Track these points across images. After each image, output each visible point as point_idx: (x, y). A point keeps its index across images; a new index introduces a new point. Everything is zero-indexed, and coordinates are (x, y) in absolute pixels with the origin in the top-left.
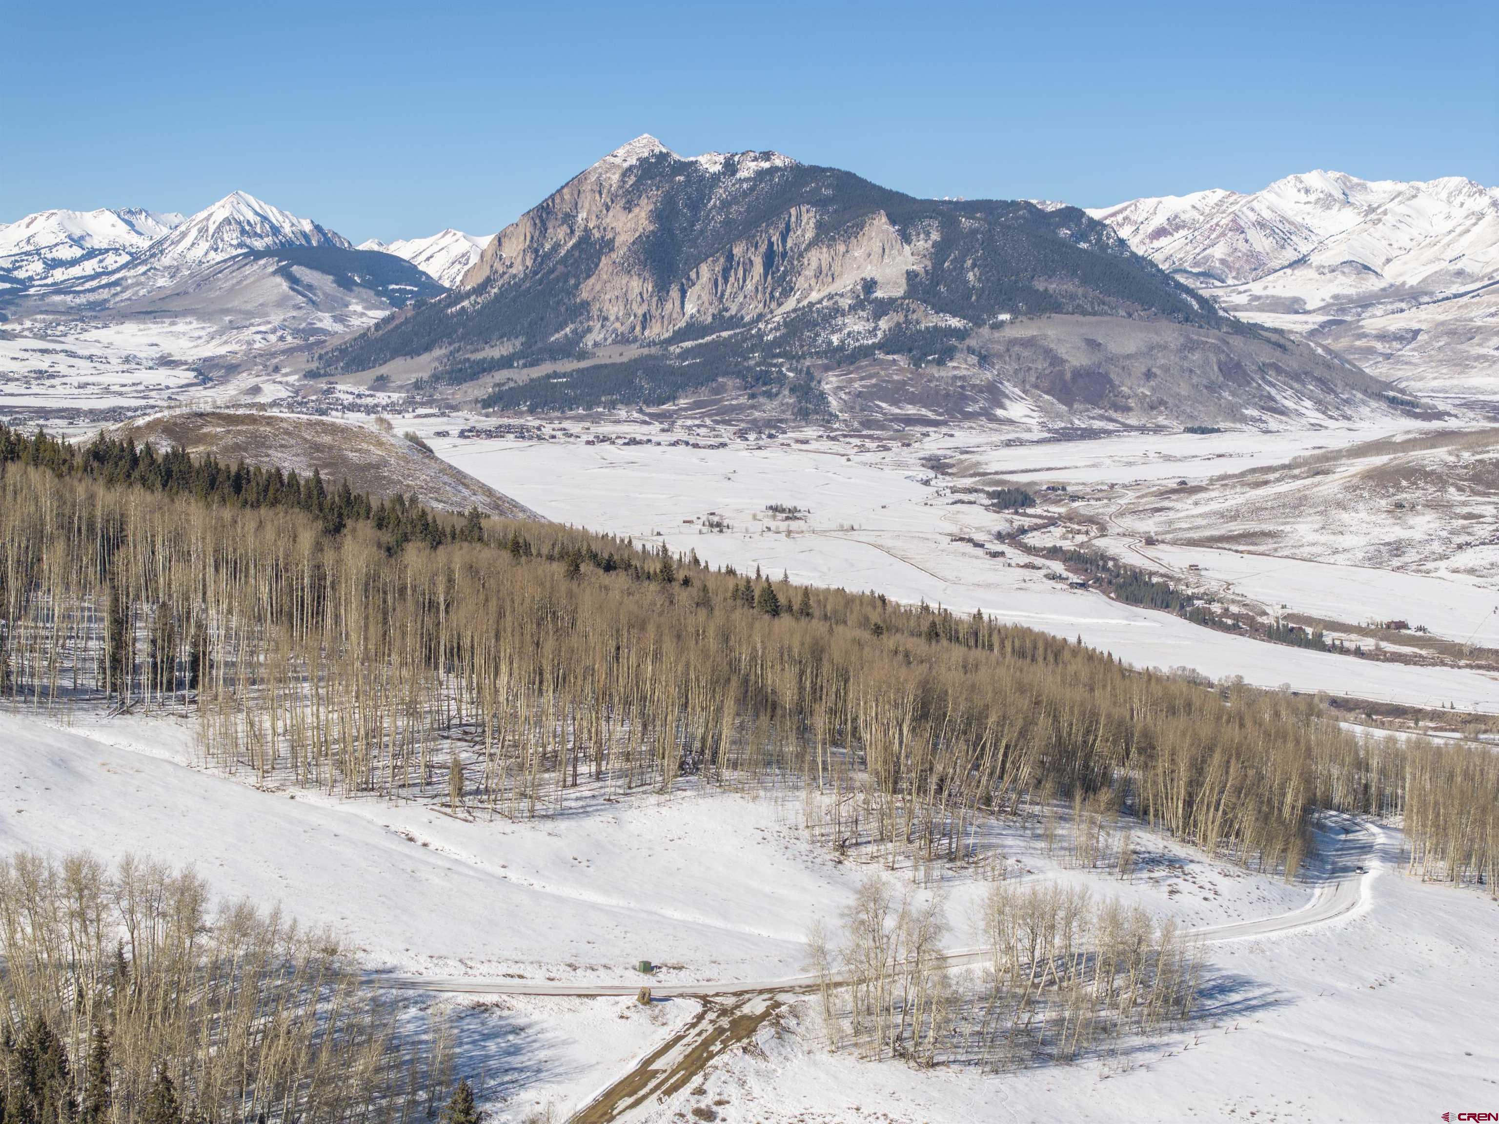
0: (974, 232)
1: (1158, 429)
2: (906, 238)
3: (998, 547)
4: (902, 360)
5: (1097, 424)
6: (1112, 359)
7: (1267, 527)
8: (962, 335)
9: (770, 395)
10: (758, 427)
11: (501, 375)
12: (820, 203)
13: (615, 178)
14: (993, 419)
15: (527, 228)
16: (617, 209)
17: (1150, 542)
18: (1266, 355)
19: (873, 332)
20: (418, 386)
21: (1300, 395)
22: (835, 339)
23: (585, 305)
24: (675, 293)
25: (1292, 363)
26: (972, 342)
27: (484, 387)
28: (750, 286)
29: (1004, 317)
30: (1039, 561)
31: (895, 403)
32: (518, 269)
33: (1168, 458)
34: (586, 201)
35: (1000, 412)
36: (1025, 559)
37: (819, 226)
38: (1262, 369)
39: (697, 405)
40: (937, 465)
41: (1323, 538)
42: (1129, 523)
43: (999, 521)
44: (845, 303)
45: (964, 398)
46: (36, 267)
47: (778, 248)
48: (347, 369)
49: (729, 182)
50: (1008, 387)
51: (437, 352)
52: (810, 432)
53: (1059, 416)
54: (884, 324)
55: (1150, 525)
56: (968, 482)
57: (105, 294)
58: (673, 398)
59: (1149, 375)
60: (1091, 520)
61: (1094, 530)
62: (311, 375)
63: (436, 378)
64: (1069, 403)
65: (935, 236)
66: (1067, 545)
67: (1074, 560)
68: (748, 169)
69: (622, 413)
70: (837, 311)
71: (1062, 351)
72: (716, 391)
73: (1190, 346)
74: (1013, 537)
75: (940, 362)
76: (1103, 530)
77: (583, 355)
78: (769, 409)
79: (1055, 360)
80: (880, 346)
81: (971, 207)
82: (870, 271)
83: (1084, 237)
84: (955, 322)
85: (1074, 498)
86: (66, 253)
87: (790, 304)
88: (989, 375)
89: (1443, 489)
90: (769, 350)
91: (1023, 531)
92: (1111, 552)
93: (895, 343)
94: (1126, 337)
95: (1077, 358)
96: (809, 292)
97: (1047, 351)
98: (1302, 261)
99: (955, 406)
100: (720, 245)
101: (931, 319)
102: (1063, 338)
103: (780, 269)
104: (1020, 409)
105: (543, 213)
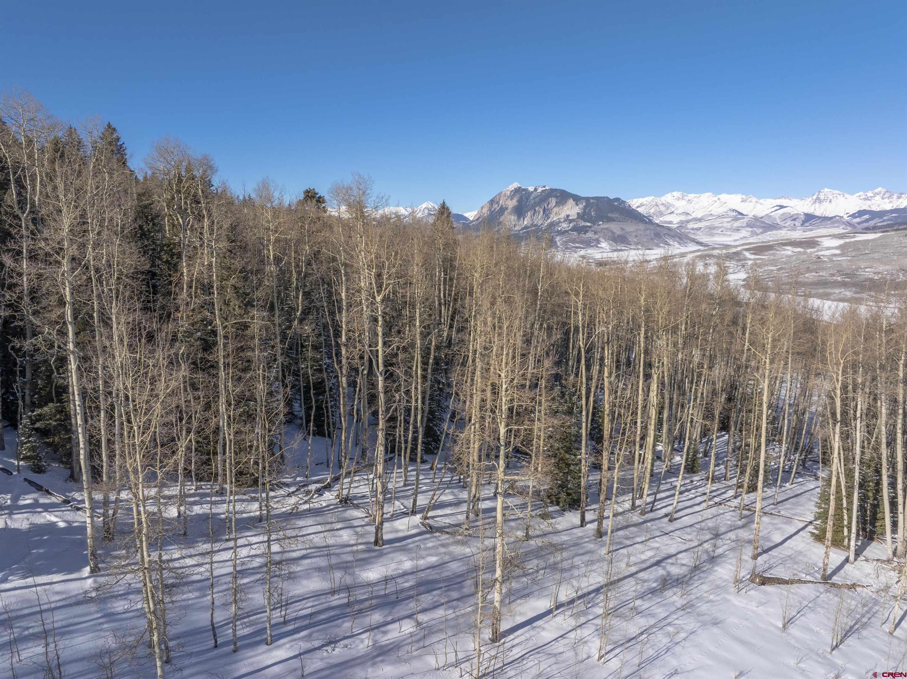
0: (593, 203)
1: (639, 249)
2: (577, 205)
4: (575, 233)
5: (623, 248)
6: (627, 233)
8: (590, 227)
12: (557, 197)
13: (509, 193)
14: (598, 247)
15: (488, 205)
16: (509, 200)
18: (666, 232)
19: (568, 227)
21: (674, 241)
22: (559, 229)
23: (501, 222)
24: (522, 219)
25: (673, 234)
26: (593, 229)
28: (539, 217)
29: (601, 223)
31: (573, 243)
32: (486, 215)
33: (641, 255)
34: (502, 199)
35: (599, 245)
37: (557, 202)
38: (665, 235)
44: (562, 220)
45: (590, 242)
47: (546, 208)
49: (535, 193)
50: (601, 239)
53: (614, 246)
54: (571, 225)
59: (636, 236)
64: (616, 243)
65: (584, 204)
68: (540, 190)
70: (560, 222)
71: (615, 231)
73: (647, 229)
75: (585, 234)
79: (613, 233)
80: (570, 230)
81: (593, 198)
82: (568, 213)
83: (620, 204)
84: (589, 224)
87: (549, 221)
88: (597, 236)
90: (543, 232)
93: (573, 229)
94: (630, 227)
95: (618, 232)
96: (554, 218)
97: (611, 231)
98: (672, 213)
99: (588, 244)
100: (533, 208)
101: (583, 224)
102: (615, 228)
103: (547, 213)
104: (604, 245)
105: (492, 202)
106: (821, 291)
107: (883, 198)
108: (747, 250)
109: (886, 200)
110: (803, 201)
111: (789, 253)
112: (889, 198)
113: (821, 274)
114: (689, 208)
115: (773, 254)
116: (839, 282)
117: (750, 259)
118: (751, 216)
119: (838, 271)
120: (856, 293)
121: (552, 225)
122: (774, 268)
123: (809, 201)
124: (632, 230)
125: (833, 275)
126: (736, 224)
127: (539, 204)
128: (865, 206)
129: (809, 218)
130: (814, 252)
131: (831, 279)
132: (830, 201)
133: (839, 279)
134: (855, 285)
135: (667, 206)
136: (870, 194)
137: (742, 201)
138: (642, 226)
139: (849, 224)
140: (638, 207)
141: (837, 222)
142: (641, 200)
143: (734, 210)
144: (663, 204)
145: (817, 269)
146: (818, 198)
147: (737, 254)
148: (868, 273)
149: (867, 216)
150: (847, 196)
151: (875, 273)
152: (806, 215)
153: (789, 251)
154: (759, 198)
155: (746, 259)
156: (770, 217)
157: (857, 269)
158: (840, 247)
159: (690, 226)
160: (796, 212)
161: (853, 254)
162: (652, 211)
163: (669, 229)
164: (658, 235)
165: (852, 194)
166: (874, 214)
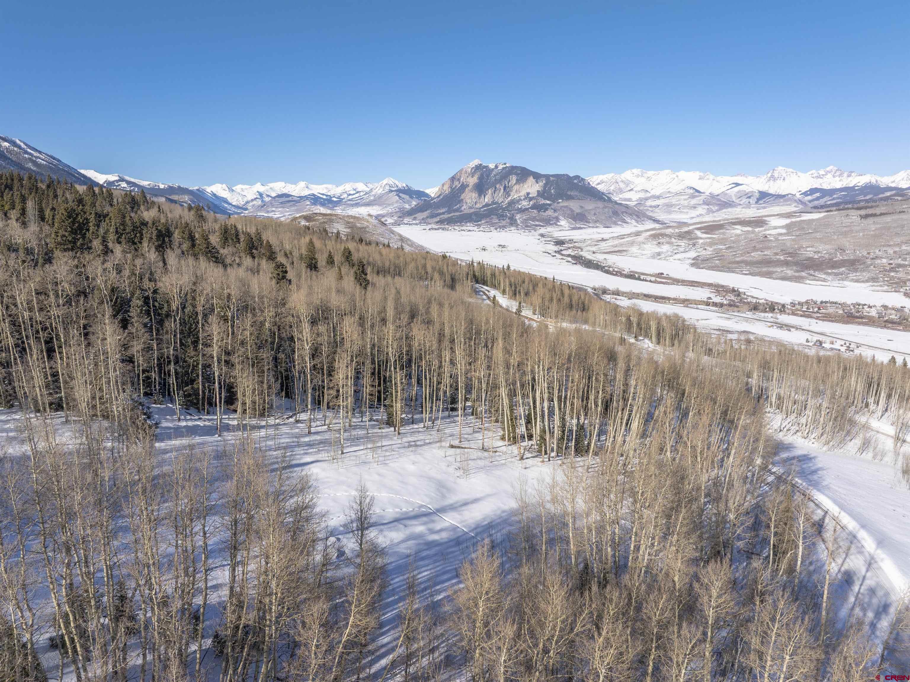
0: (553, 181)
1: (597, 227)
2: (537, 183)
3: (554, 254)
4: (535, 211)
5: (582, 226)
6: (586, 210)
7: (624, 249)
8: (550, 205)
9: (503, 220)
10: (500, 227)
11: (442, 216)
12: (517, 174)
13: (470, 170)
14: (557, 225)
15: (449, 182)
16: (470, 177)
17: (594, 253)
18: (624, 209)
19: (529, 205)
20: (423, 219)
21: (632, 219)
22: (520, 207)
23: (462, 200)
24: (483, 197)
25: (631, 211)
26: (552, 207)
27: (437, 219)
28: (500, 195)
29: (560, 201)
30: (564, 258)
31: (533, 221)
32: (447, 192)
33: (599, 233)
34: (463, 176)
35: (558, 223)
36: (561, 257)
37: (517, 180)
38: (623, 213)
39: (487, 222)
40: (542, 235)
41: (639, 251)
42: (589, 248)
43: (556, 248)
44: (522, 198)
45: (550, 220)
46: (345, 196)
47: (507, 185)
48: (408, 216)
49: (496, 170)
50: (561, 217)
51: (428, 211)
52: (513, 228)
53: (573, 224)
54: (531, 203)
55: (594, 249)
56: (549, 239)
57: (359, 201)
58: (480, 221)
59: (595, 214)
60: (579, 248)
61: (580, 250)
62: (400, 217)
63: (427, 217)
64: (575, 221)
65: (544, 182)
66: (572, 254)
67: (574, 257)
68: (501, 167)
69: (468, 224)
70: (520, 200)
71: (574, 209)
72: (491, 219)
73: (605, 207)
74: (559, 252)
75: (544, 212)
76: (582, 250)
77: (461, 211)
78: (503, 223)
79: (572, 211)
80: (530, 208)
81: (553, 176)
82: (528, 190)
83: (580, 182)
84: (548, 202)
85: (575, 242)
86: (352, 192)
87: (510, 198)
88: (556, 214)
89: (671, 239)
90: (504, 209)
91: (561, 250)
92: (584, 255)
93: (534, 207)
94: (590, 205)
95: (577, 210)
96: (514, 196)
97: (570, 209)
98: (632, 190)
99: (548, 222)
100: (493, 185)
101: (542, 201)
102: (574, 206)
103: (507, 190)
104: (563, 222)
105: (453, 179)
106: (764, 269)
107: (834, 176)
108: (698, 229)
109: (837, 179)
110: (758, 179)
111: (738, 232)
112: (840, 176)
113: (766, 253)
114: (648, 187)
115: (723, 234)
116: (782, 261)
117: (701, 238)
118: (707, 194)
119: (782, 250)
120: (797, 271)
121: (512, 203)
122: (723, 247)
123: (764, 178)
124: (591, 208)
125: (776, 254)
126: (693, 202)
127: (500, 181)
128: (816, 184)
129: (763, 196)
130: (762, 231)
131: (774, 258)
132: (784, 179)
133: (782, 258)
134: (796, 264)
135: (627, 183)
136: (822, 172)
137: (700, 179)
138: (600, 204)
139: (801, 202)
140: (599, 184)
141: (790, 199)
142: (601, 177)
143: (691, 188)
144: (622, 181)
145: (762, 248)
146: (772, 176)
147: (689, 233)
148: (809, 253)
149: (818, 195)
150: (799, 174)
151: (815, 252)
152: (760, 192)
153: (738, 230)
154: (717, 176)
155: (697, 238)
156: (726, 194)
157: (799, 249)
158: (788, 227)
159: (649, 203)
160: (751, 190)
161: (798, 233)
162: (612, 188)
163: (627, 207)
164: (615, 213)
165: (805, 171)
166: (824, 193)
